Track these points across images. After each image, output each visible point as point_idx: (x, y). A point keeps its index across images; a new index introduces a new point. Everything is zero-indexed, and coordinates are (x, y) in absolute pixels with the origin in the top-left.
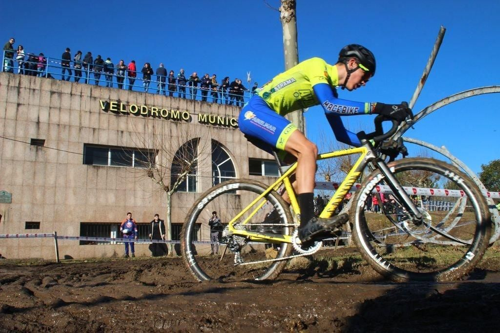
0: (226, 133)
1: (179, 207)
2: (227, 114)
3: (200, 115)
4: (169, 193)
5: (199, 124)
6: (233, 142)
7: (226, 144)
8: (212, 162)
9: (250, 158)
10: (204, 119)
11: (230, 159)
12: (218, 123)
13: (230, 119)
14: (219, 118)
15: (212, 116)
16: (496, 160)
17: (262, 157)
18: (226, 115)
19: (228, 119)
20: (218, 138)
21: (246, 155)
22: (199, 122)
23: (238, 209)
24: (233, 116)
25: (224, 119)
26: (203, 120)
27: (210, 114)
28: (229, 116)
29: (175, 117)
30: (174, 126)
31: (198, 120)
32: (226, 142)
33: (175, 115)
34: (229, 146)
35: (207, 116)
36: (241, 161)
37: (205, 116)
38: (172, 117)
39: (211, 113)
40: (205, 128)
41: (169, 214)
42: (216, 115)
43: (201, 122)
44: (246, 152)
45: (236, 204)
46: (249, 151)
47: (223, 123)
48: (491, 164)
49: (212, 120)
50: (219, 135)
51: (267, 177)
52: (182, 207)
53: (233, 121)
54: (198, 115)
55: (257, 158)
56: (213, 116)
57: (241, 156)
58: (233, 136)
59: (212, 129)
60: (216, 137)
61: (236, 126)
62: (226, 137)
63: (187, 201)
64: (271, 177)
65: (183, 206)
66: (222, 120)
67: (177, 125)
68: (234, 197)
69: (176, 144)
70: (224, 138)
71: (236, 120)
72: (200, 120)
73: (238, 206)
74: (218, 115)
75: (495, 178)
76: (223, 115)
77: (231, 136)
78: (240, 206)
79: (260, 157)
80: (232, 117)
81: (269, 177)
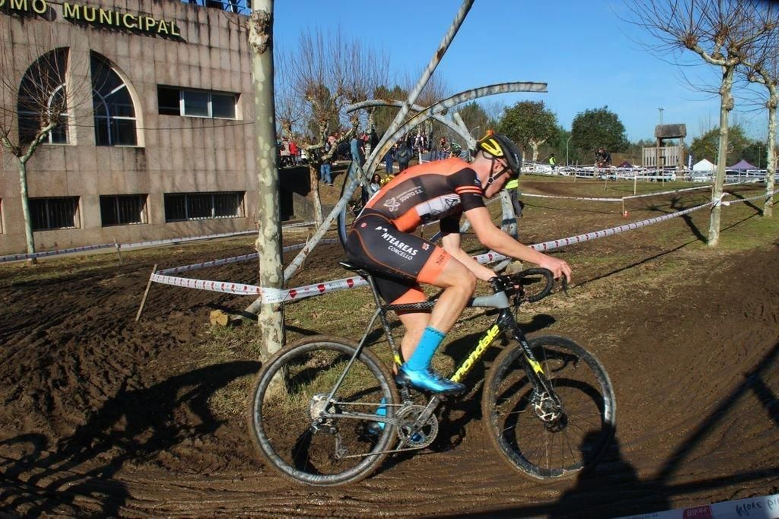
0: (116, 40)
1: (36, 171)
2: (116, 6)
3: (67, 5)
4: (22, 159)
5: (67, 22)
6: (129, 57)
7: (117, 60)
8: (94, 93)
9: (159, 85)
10: (75, 13)
11: (125, 87)
12: (102, 21)
13: (123, 15)
14: (102, 12)
15: (89, 7)
16: (524, 101)
17: (179, 83)
18: (114, 7)
19: (120, 15)
20: (103, 48)
21: (152, 81)
22: (65, 18)
23: (141, 171)
24: (127, 10)
25: (112, 14)
26: (72, 15)
27: (84, 4)
28: (120, 8)
29: (19, 7)
30: (17, 24)
31: (64, 14)
32: (117, 56)
33: (19, 3)
34: (123, 63)
35: (80, 8)
36: (144, 91)
37: (76, 7)
38: (13, 7)
39: (87, 3)
40: (77, 30)
41: (25, 194)
42: (97, 7)
43: (69, 18)
44: (153, 75)
45: (139, 163)
46: (159, 73)
47: (110, 22)
48: (516, 107)
49: (90, 16)
50: (103, 43)
51: (188, 118)
52: (43, 171)
53: (128, 18)
54: (63, 5)
55: (172, 84)
56: (91, 9)
57: (143, 82)
58: (129, 47)
59: (90, 31)
60: (97, 46)
61: (134, 27)
62: (116, 48)
63: (51, 159)
64: (196, 118)
65: (45, 167)
66: (107, 15)
67: (23, 23)
68: (134, 151)
69: (25, 58)
70: (113, 50)
71: (133, 18)
72: (66, 15)
73: (141, 165)
74: (101, 7)
75: (520, 127)
76: (109, 6)
77: (125, 45)
78: (145, 166)
79: (176, 84)
80: (125, 11)
81: (191, 118)
